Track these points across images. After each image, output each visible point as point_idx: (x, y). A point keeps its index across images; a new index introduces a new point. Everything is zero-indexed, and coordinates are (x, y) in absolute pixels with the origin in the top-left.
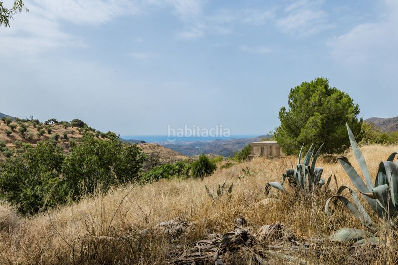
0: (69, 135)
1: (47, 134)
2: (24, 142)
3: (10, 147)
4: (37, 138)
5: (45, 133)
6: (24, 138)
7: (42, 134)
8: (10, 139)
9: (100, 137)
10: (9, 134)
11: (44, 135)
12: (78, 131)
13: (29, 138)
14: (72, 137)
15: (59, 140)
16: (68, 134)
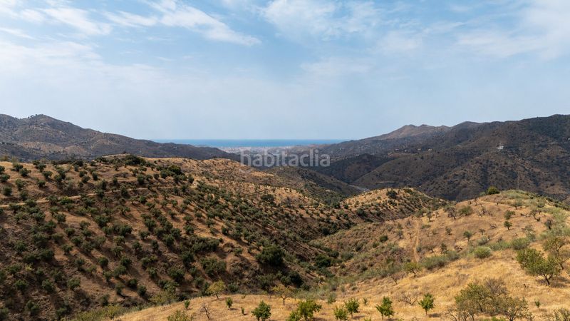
0: (120, 180)
1: (91, 181)
2: (62, 194)
3: (43, 203)
4: (79, 188)
5: (89, 178)
6: (61, 188)
7: (85, 181)
8: (43, 192)
9: (160, 178)
10: (41, 186)
11: (89, 181)
12: (132, 173)
13: (69, 189)
14: (124, 182)
15: (107, 187)
16: (118, 178)
